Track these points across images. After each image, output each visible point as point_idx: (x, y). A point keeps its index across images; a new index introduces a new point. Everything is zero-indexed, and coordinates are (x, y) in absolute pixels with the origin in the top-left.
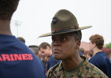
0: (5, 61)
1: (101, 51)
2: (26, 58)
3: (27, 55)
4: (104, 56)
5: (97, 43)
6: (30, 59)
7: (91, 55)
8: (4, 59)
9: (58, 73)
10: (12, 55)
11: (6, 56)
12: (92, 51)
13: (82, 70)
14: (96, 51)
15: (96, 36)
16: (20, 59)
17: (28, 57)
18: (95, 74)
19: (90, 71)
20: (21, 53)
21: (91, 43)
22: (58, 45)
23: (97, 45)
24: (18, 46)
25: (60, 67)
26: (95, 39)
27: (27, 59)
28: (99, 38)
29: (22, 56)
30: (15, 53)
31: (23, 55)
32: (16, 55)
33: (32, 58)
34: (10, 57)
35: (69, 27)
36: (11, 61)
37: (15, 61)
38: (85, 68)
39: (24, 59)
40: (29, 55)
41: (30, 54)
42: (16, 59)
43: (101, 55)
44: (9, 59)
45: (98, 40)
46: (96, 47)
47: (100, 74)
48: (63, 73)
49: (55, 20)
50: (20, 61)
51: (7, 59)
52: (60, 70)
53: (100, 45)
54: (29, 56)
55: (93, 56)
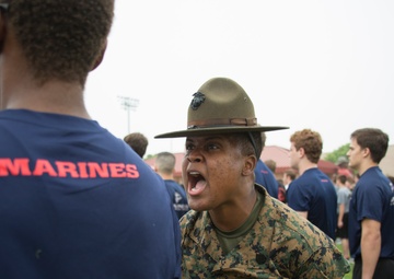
0: (63, 178)
1: (315, 166)
2: (119, 173)
3: (122, 165)
4: (323, 178)
5: (308, 149)
6: (130, 176)
7: (293, 177)
8: (62, 172)
9: (203, 236)
10: (82, 166)
11: (66, 167)
12: (296, 168)
13: (261, 229)
14: (306, 165)
15: (305, 132)
16: (104, 174)
17: (124, 170)
18: (289, 239)
19: (278, 231)
20: (108, 162)
21: (295, 149)
22: (198, 160)
23: (306, 153)
24: (100, 145)
25: (206, 221)
26: (304, 140)
27: (124, 174)
28: (311, 138)
29: (109, 168)
30: (93, 160)
31: (113, 166)
32: (93, 166)
33: (137, 175)
34: (78, 170)
35: (230, 120)
36: (79, 178)
37: (89, 178)
38: (267, 224)
39: (114, 174)
40: (128, 166)
41: (131, 163)
42: (93, 175)
43: (316, 175)
44: (74, 174)
45: (309, 142)
46: (305, 159)
47: (302, 237)
48: (215, 237)
49: (198, 100)
50: (105, 178)
51: (68, 174)
52: (206, 229)
53: (314, 153)
54: (128, 170)
55: (297, 177)
